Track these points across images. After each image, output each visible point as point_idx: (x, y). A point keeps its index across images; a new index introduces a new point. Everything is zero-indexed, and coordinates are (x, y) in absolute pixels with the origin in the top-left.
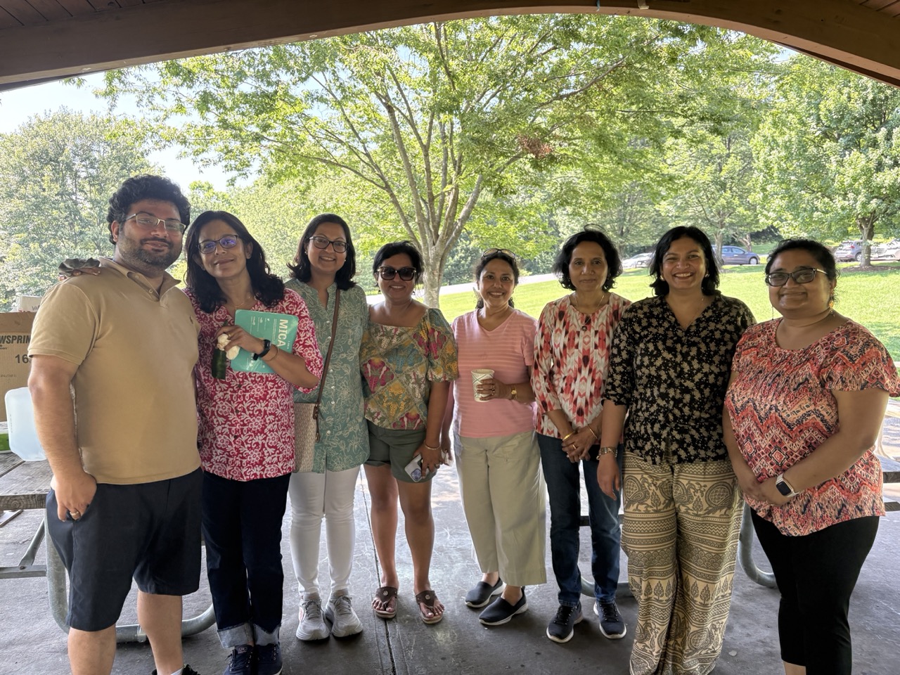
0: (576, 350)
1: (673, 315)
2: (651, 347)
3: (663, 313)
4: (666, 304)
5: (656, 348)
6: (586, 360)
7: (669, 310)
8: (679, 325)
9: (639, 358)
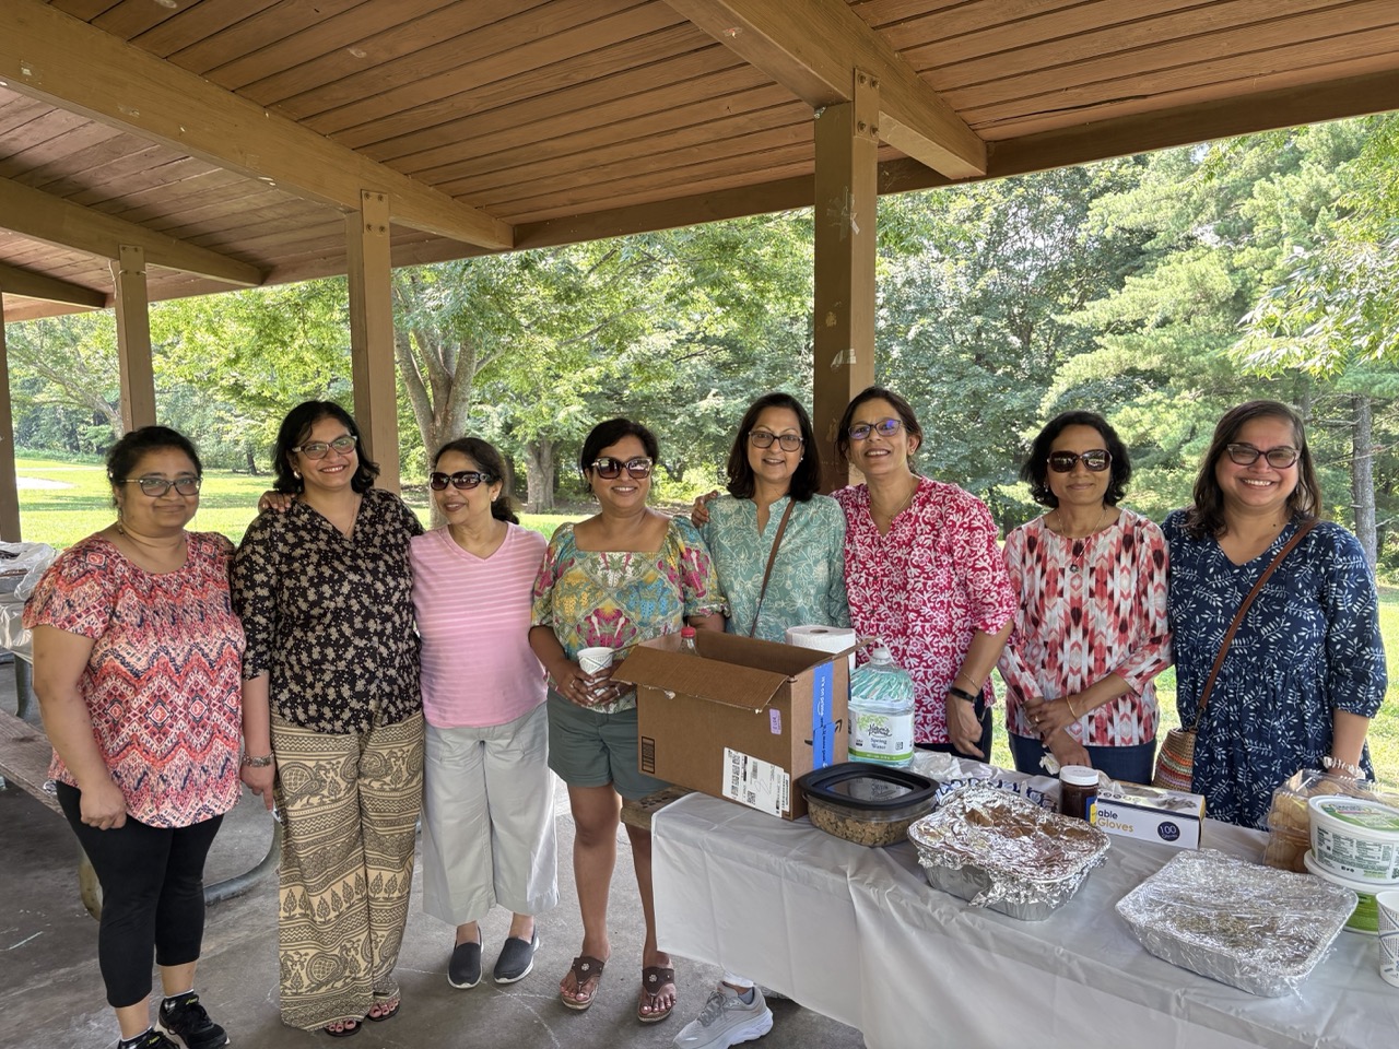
0: (1060, 600)
6: (1077, 614)
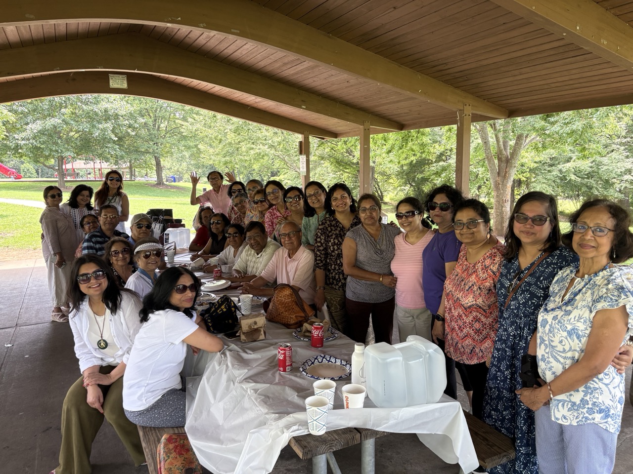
1: (341, 224)
2: (336, 241)
3: (336, 223)
4: (336, 219)
5: (339, 241)
7: (339, 222)
8: (344, 228)
9: (332, 247)
